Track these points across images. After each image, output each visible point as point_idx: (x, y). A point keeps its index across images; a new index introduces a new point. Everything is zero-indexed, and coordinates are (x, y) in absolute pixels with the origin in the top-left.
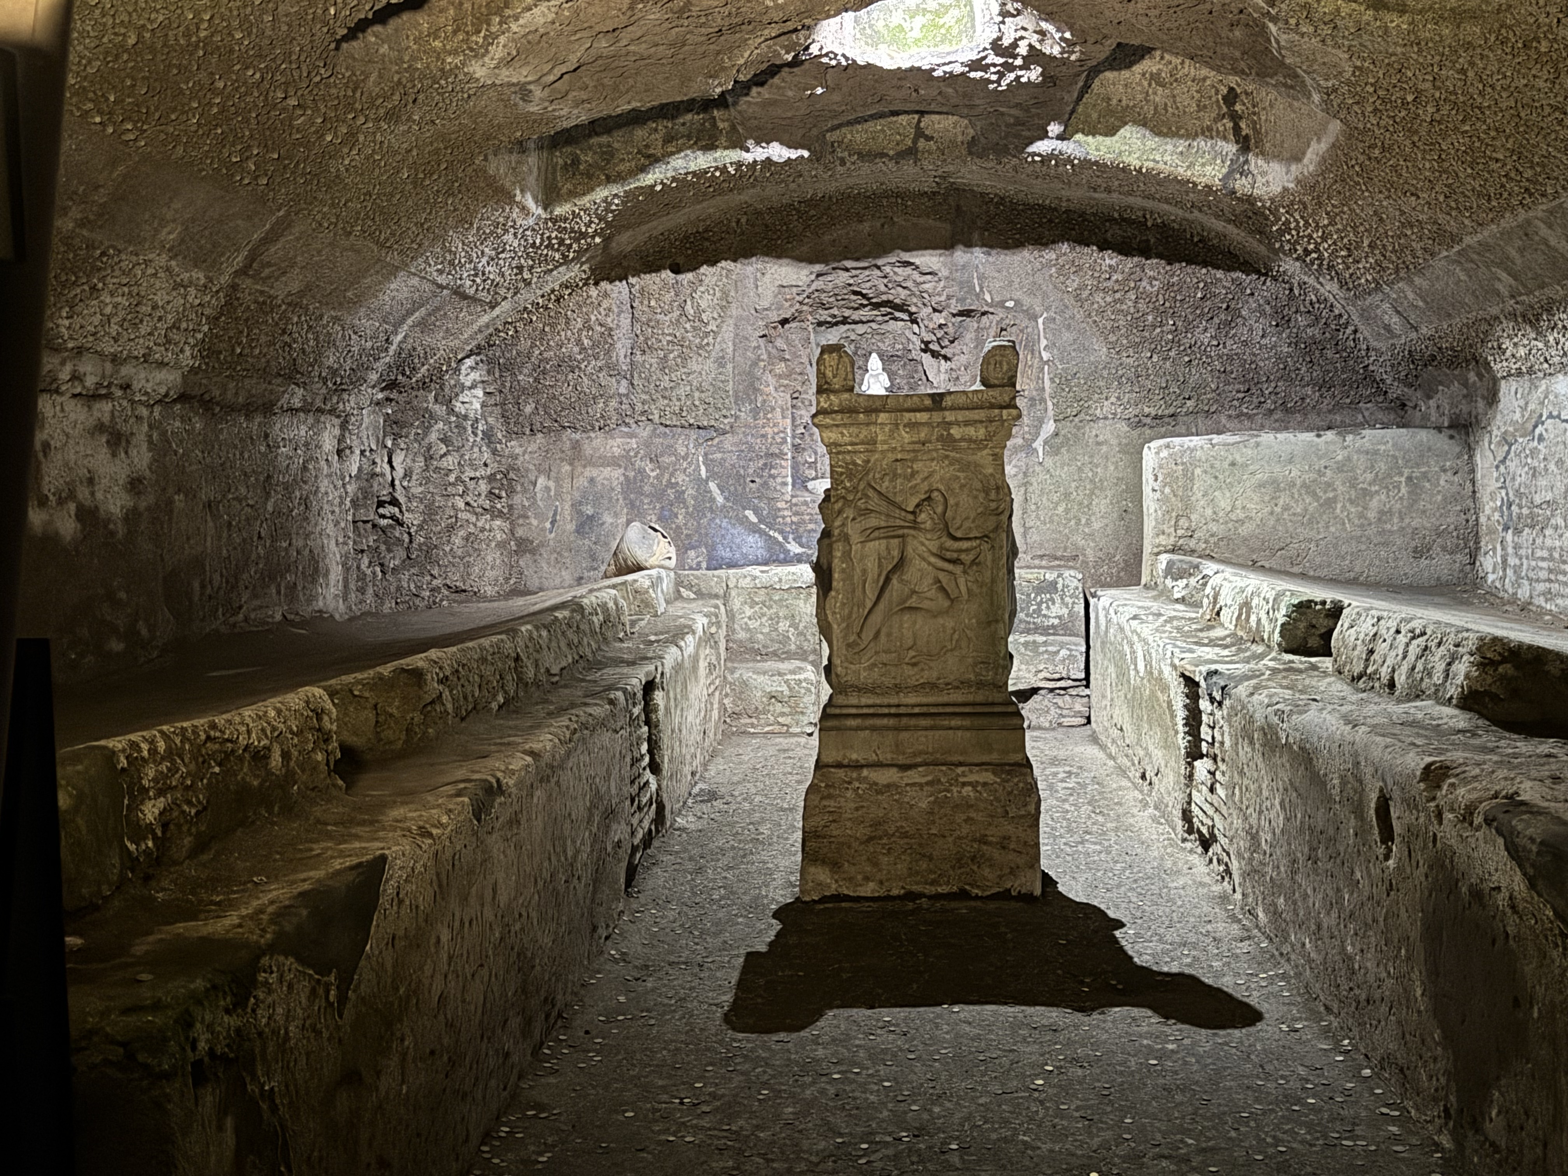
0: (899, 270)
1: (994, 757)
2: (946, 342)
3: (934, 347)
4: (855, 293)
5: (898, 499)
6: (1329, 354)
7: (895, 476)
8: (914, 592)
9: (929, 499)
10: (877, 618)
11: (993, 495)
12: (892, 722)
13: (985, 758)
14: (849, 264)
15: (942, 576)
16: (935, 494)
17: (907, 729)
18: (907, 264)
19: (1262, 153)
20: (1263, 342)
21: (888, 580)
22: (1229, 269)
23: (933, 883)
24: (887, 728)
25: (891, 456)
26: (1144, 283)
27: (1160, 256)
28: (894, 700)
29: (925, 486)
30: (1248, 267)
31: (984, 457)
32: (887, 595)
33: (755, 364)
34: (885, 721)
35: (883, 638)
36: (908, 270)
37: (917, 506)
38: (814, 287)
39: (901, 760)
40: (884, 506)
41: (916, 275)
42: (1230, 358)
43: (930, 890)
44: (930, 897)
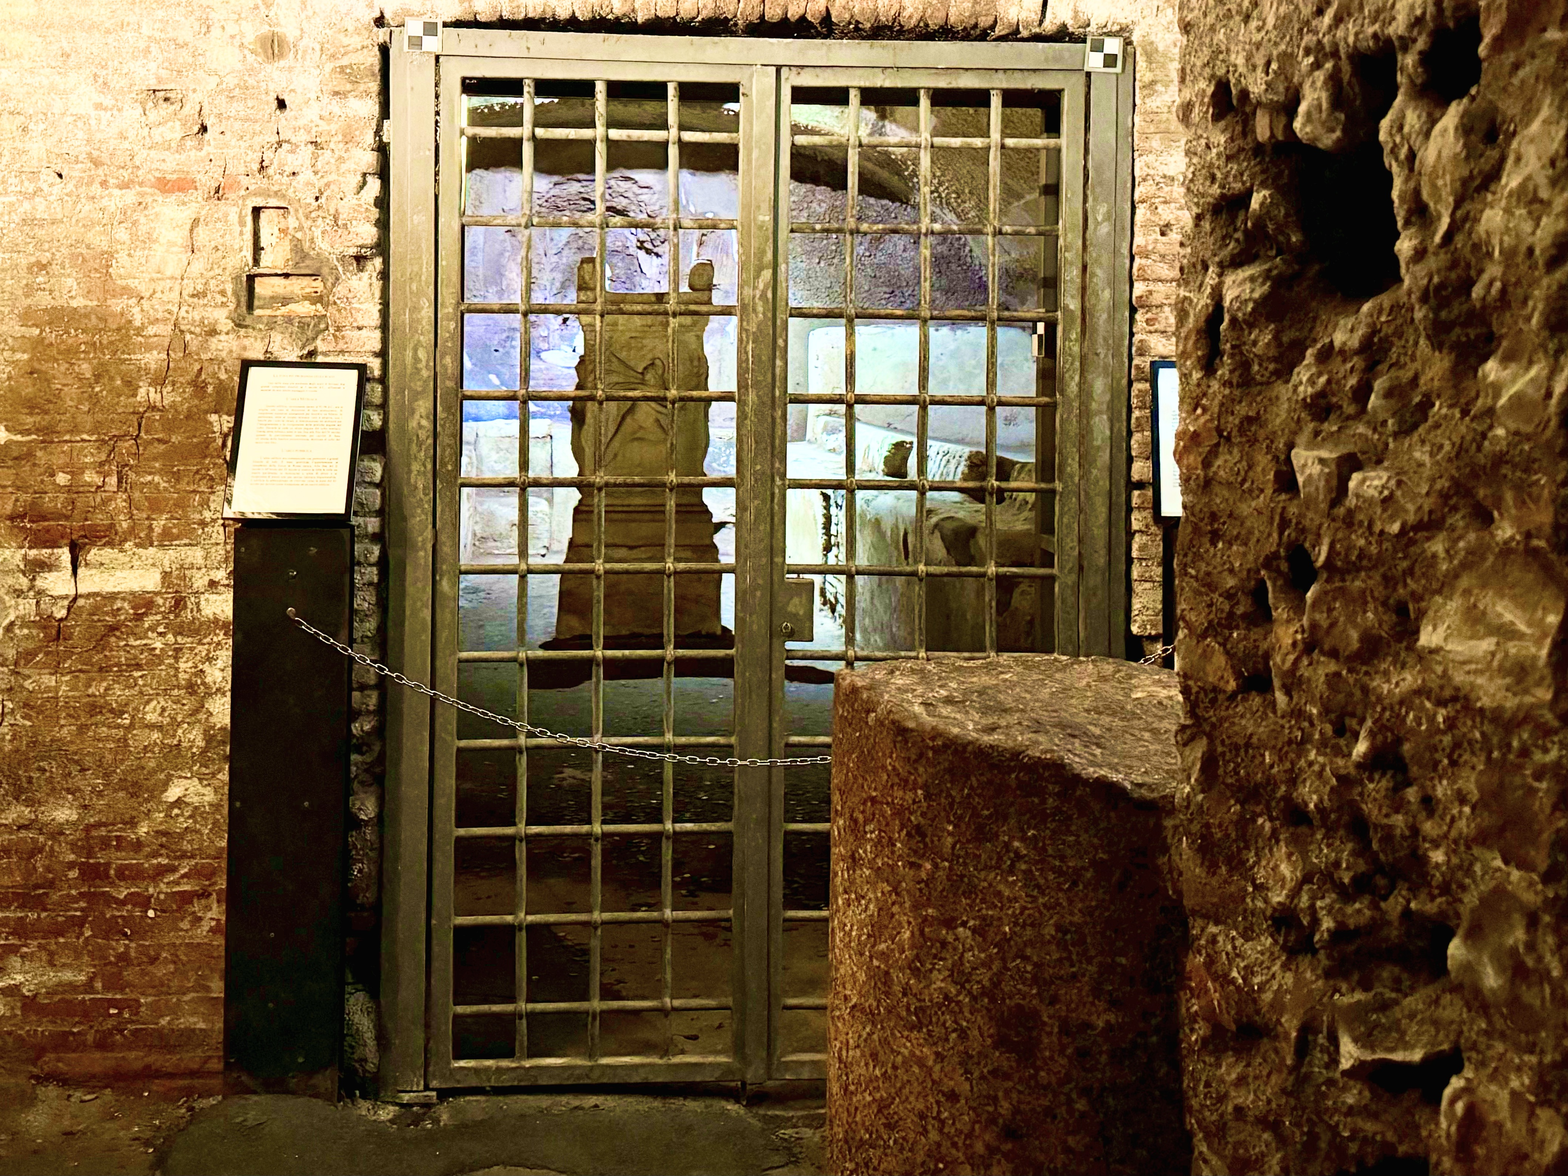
0: (622, 184)
1: (693, 541)
2: (657, 243)
3: (648, 245)
4: (585, 199)
5: (632, 364)
6: (953, 266)
7: (630, 349)
8: (641, 427)
9: (653, 364)
10: (616, 443)
11: (696, 363)
12: (623, 516)
13: (687, 542)
14: (581, 176)
15: (660, 417)
16: (658, 362)
17: (634, 521)
18: (628, 179)
19: (895, 121)
20: (905, 255)
21: (623, 418)
22: (879, 197)
23: (648, 627)
24: (621, 521)
25: (628, 335)
26: (814, 205)
27: (827, 184)
28: (626, 502)
29: (650, 356)
30: (893, 197)
31: (690, 337)
32: (623, 428)
33: (501, 254)
34: (620, 516)
35: (619, 458)
36: (629, 184)
37: (645, 368)
38: (552, 193)
39: (630, 543)
40: (622, 369)
41: (635, 188)
42: (879, 266)
43: (647, 631)
44: (647, 637)
